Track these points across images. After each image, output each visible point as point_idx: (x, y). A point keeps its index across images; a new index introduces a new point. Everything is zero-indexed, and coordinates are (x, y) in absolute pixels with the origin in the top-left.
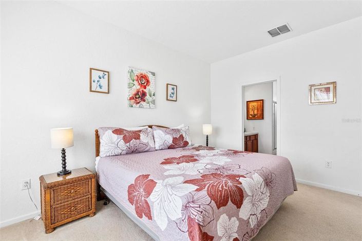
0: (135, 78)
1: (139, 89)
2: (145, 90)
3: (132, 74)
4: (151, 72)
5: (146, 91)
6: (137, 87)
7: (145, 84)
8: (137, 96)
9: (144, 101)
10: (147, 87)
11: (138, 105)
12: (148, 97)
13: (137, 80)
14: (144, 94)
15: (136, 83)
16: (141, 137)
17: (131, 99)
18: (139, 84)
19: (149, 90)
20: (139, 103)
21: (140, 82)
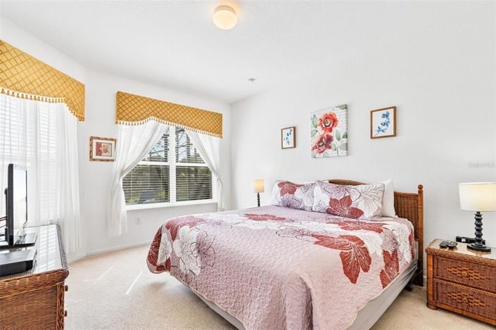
0: (319, 122)
1: (323, 134)
2: (330, 134)
3: (315, 119)
4: (339, 107)
5: (333, 134)
6: (321, 132)
7: (331, 126)
8: (321, 144)
9: (330, 148)
10: (334, 129)
11: (322, 154)
12: (335, 142)
13: (321, 124)
14: (329, 139)
15: (319, 128)
16: (295, 193)
17: (313, 149)
18: (323, 128)
19: (337, 131)
20: (322, 152)
21: (324, 126)
